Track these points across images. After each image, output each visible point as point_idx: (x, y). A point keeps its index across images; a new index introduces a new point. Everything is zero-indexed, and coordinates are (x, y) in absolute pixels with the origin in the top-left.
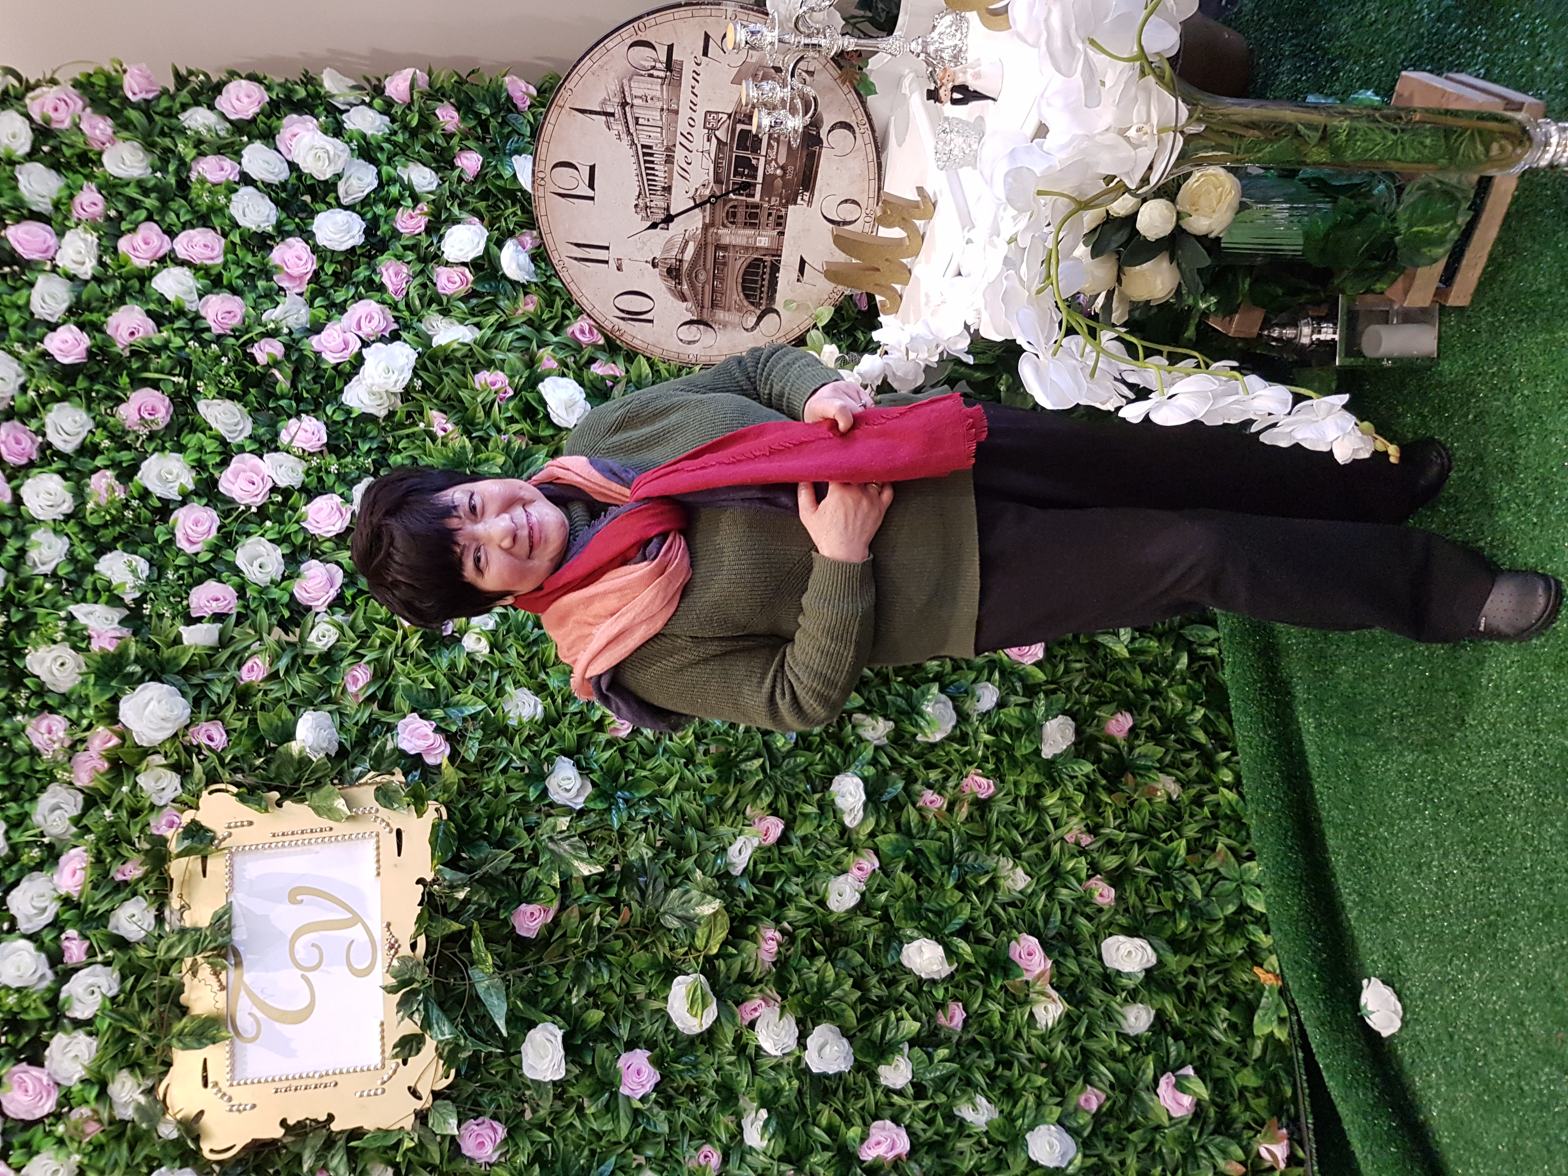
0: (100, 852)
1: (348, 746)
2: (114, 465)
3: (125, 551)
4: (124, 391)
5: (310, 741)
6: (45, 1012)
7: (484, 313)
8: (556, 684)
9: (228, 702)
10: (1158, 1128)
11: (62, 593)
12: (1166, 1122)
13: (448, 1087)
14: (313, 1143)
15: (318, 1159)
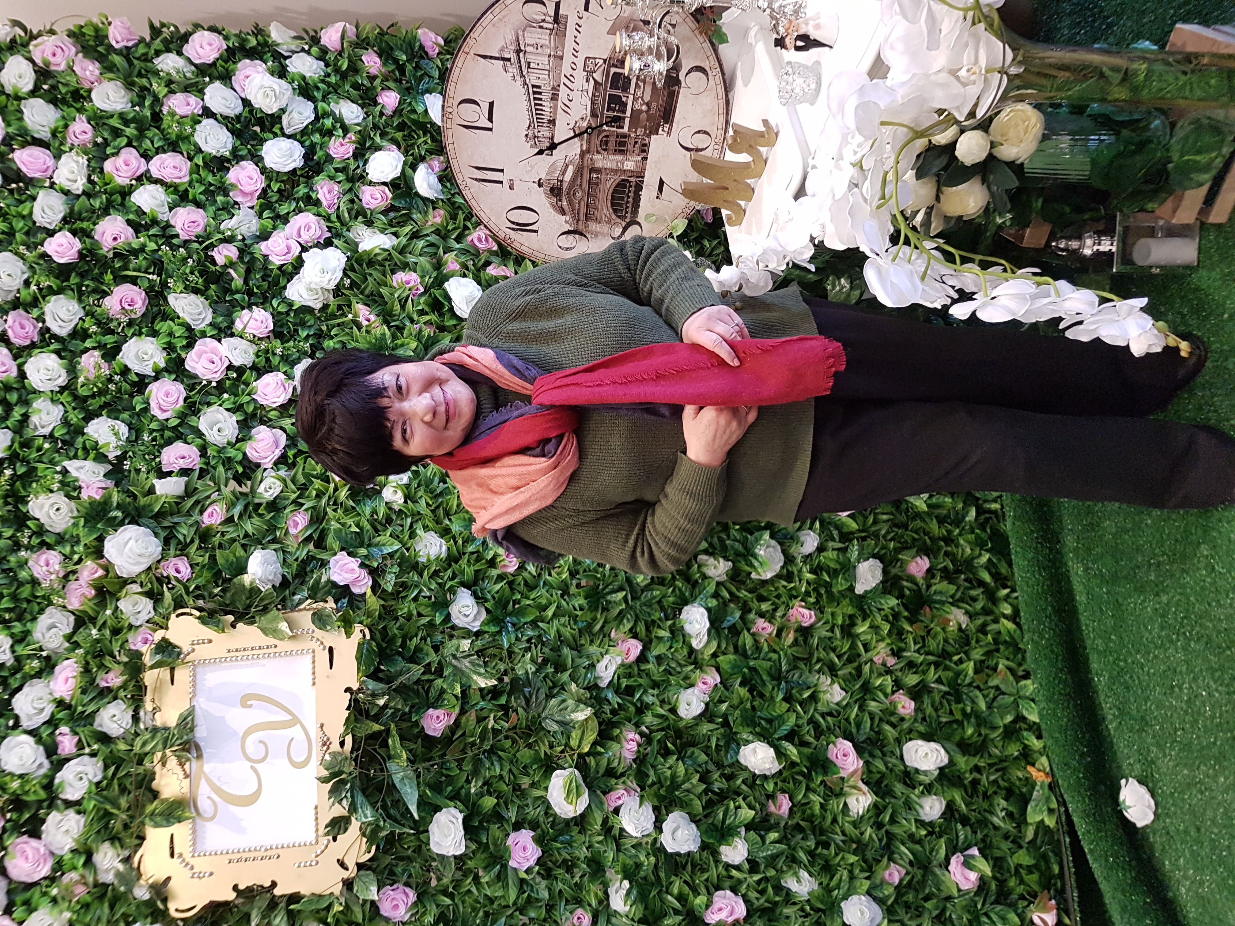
0: (87, 663)
1: (290, 577)
2: (100, 346)
3: (109, 417)
4: (108, 285)
5: (259, 573)
6: (43, 794)
7: (401, 224)
8: (457, 529)
9: (192, 541)
10: (949, 898)
11: (58, 451)
12: (956, 894)
13: (370, 860)
14: (259, 904)
15: (263, 917)
